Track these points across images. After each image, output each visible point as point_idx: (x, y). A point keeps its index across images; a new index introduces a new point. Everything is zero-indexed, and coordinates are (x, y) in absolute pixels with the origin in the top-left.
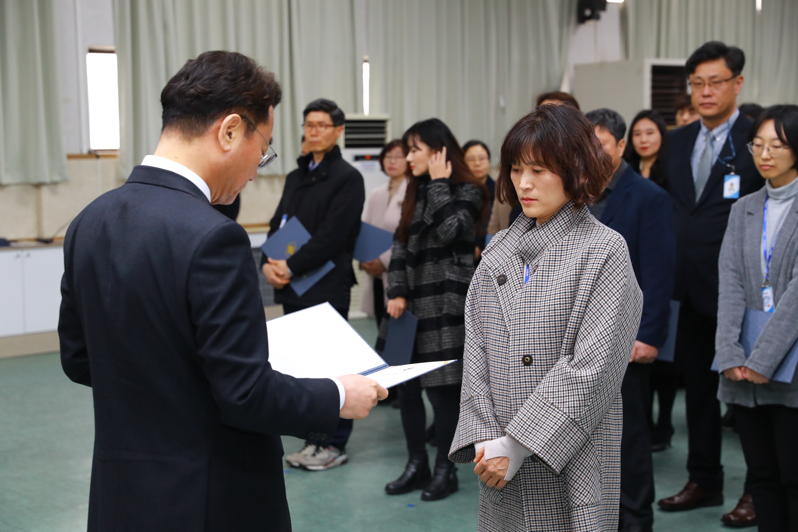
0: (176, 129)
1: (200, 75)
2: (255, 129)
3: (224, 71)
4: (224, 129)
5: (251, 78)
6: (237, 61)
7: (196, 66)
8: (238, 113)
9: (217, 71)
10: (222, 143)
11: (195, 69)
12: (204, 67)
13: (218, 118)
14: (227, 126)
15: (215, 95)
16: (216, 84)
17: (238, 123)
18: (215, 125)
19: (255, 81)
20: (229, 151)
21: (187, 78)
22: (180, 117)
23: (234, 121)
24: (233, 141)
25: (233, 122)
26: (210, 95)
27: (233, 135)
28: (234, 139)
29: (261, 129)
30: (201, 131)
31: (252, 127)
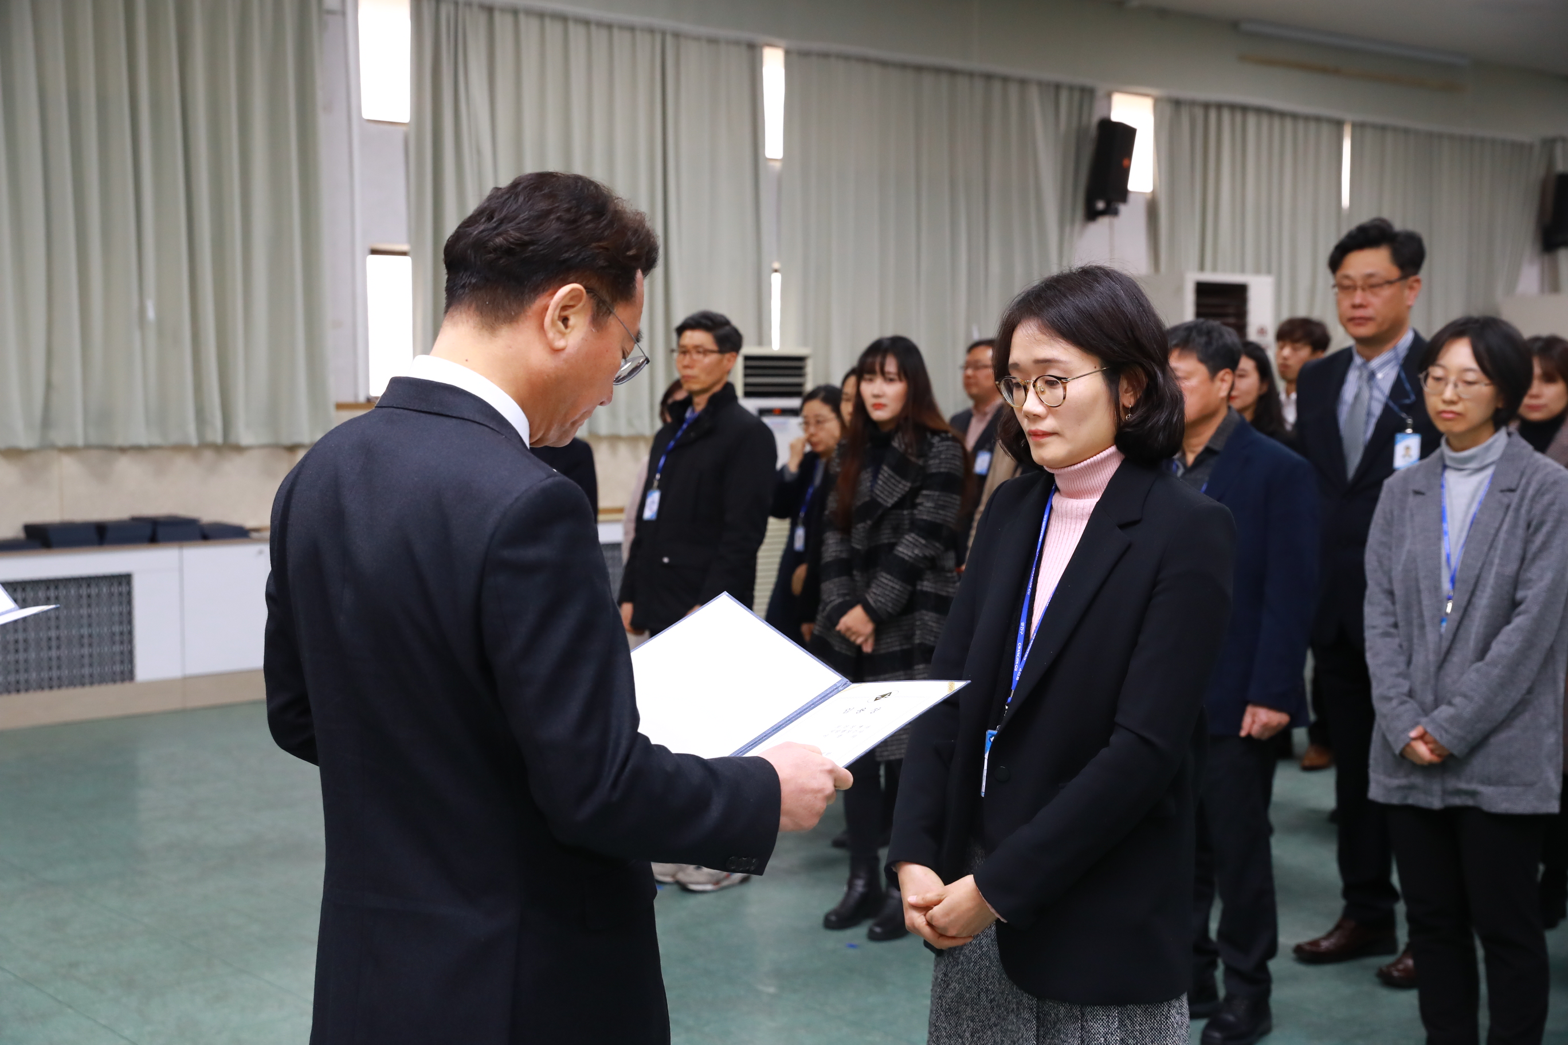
0: (469, 309)
1: (513, 212)
2: (610, 312)
3: (557, 205)
4: (555, 310)
5: (604, 217)
6: (579, 188)
7: (506, 196)
8: (580, 283)
9: (543, 205)
10: (551, 335)
11: (504, 203)
12: (521, 199)
13: (544, 290)
14: (561, 305)
15: (541, 248)
16: (541, 228)
17: (580, 300)
18: (538, 303)
19: (611, 223)
20: (562, 350)
21: (490, 218)
22: (475, 288)
23: (574, 296)
24: (571, 332)
25: (572, 299)
26: (531, 248)
27: (572, 321)
28: (573, 328)
29: (621, 312)
30: (513, 314)
31: (604, 309)
